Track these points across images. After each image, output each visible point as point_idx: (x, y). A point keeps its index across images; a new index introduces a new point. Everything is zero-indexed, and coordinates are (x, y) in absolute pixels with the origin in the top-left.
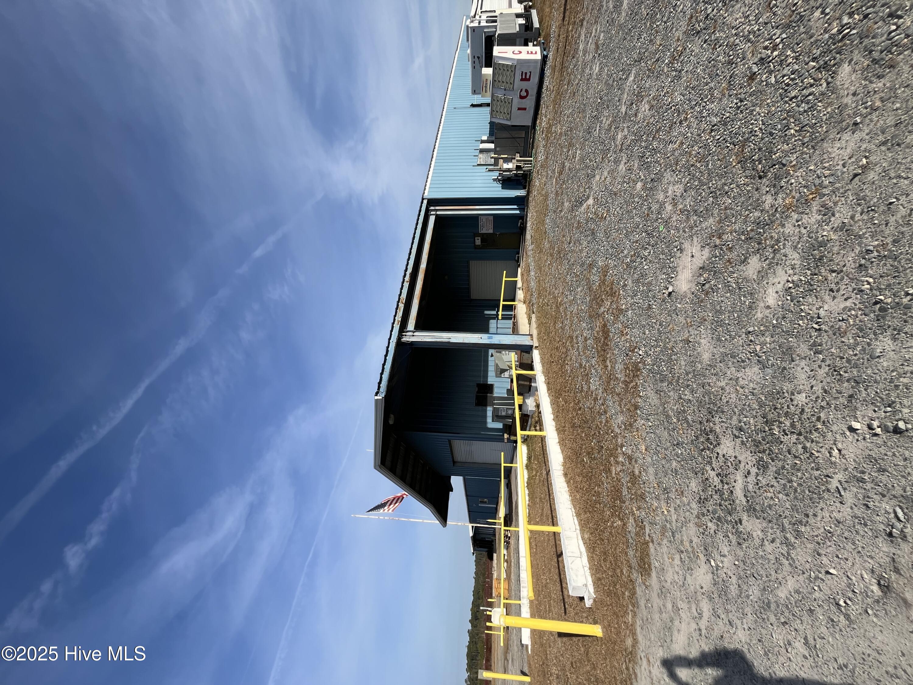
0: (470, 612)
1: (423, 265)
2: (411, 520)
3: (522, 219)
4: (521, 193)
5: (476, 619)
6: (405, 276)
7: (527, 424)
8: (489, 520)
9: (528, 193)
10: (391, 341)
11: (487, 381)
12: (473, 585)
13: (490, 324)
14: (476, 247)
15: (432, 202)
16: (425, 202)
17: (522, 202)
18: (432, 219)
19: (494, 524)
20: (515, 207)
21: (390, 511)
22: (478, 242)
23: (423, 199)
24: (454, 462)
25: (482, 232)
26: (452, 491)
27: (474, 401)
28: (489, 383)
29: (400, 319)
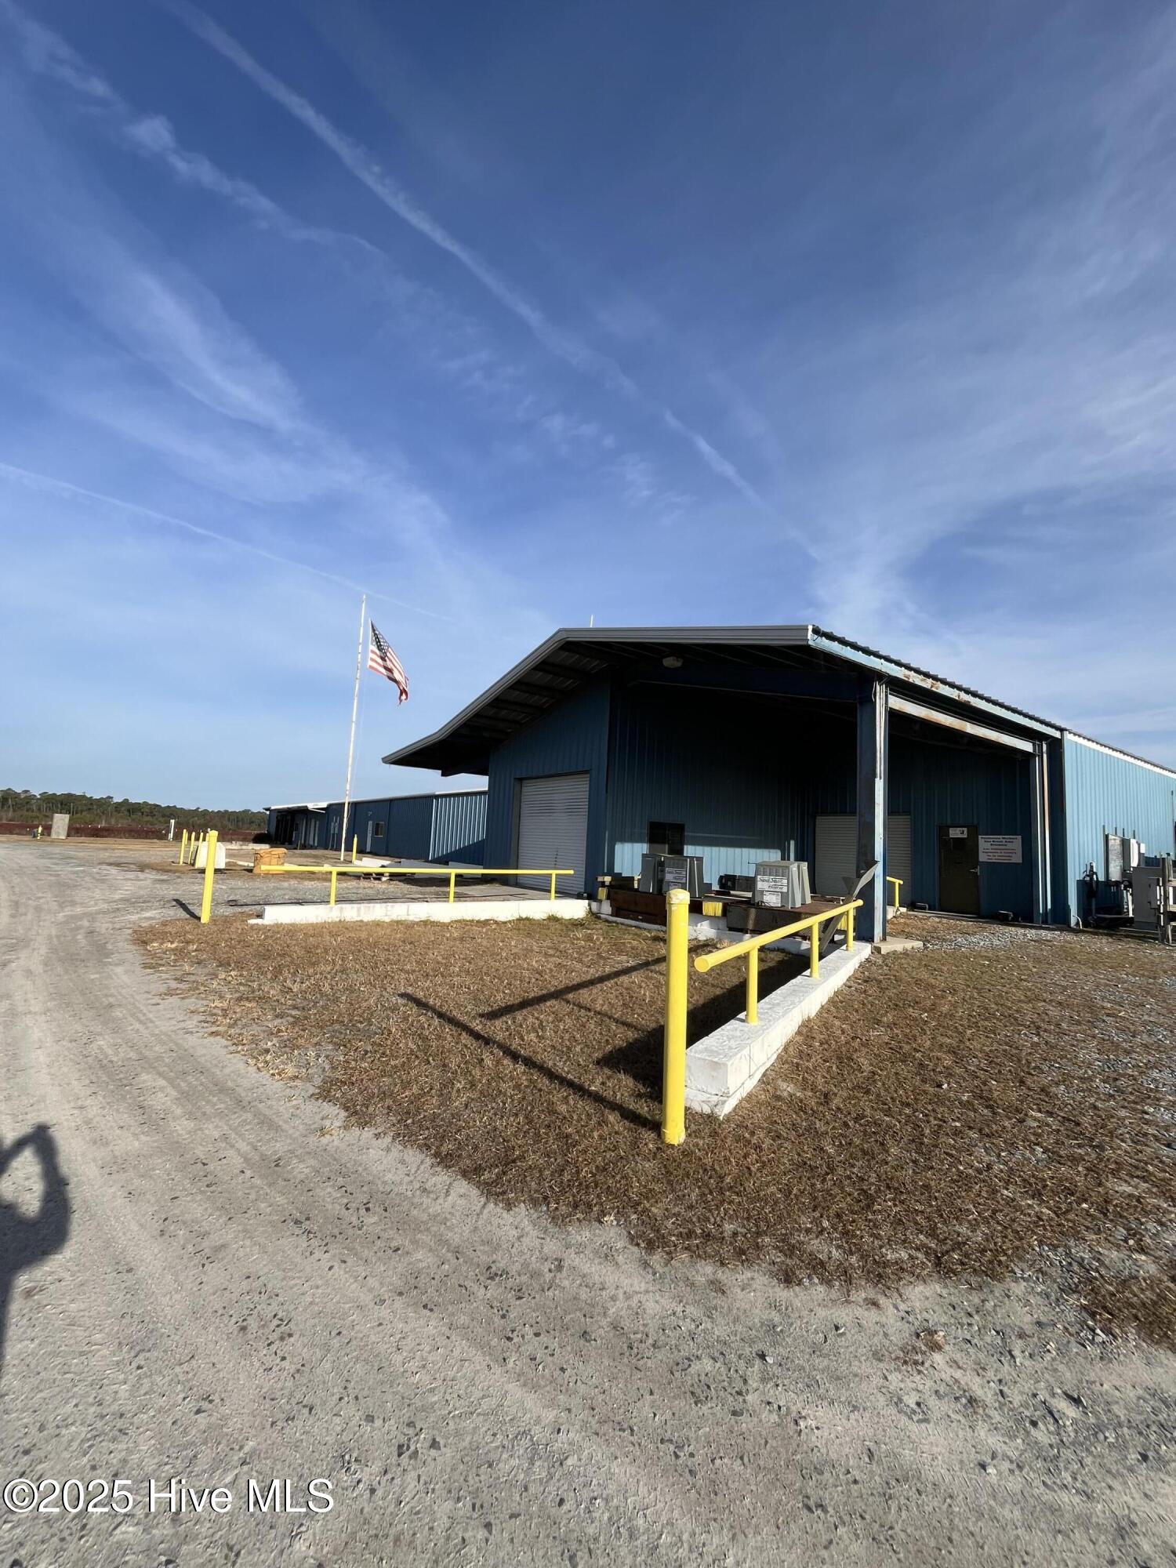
0: (141, 802)
1: (970, 728)
2: (356, 701)
3: (1024, 915)
4: (1074, 918)
5: (129, 811)
6: (967, 692)
7: (642, 921)
8: (356, 839)
9: (1076, 931)
10: (882, 661)
11: (688, 844)
12: (186, 807)
13: (775, 851)
14: (943, 830)
15: (1056, 747)
16: (1057, 734)
17: (1058, 918)
18: (1027, 746)
19: (349, 849)
20: (1049, 907)
21: (371, 663)
22: (955, 833)
23: (1062, 730)
24: (521, 780)
25: (980, 839)
26: (443, 775)
27: (656, 819)
28: (685, 847)
29: (911, 680)
